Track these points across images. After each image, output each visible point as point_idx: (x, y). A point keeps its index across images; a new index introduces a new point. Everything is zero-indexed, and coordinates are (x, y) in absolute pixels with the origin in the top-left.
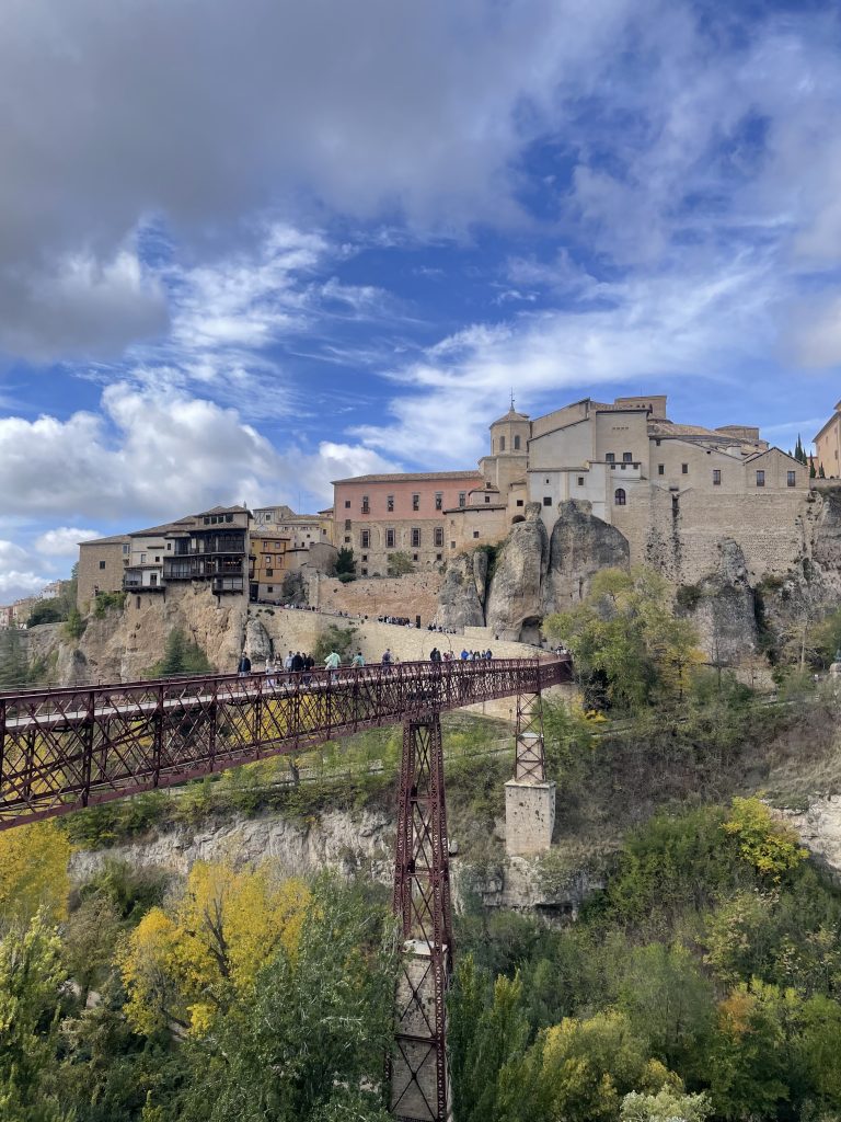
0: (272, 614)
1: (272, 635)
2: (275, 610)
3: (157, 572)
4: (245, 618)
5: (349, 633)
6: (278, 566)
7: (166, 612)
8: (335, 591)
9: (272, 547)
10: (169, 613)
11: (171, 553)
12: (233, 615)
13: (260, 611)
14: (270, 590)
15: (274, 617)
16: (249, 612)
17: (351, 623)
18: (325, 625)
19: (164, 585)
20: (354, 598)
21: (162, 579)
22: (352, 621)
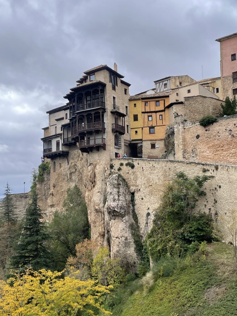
0: (133, 167)
1: (133, 189)
2: (135, 163)
3: (59, 139)
4: (108, 172)
5: (200, 182)
6: (160, 122)
7: (68, 172)
8: (198, 137)
9: (152, 106)
10: (71, 174)
11: (67, 121)
12: (99, 169)
13: (122, 164)
14: (153, 146)
15: (134, 170)
16: (112, 167)
17: (205, 171)
18: (172, 175)
19: (65, 149)
20: (216, 142)
21: (63, 145)
22: (206, 167)
